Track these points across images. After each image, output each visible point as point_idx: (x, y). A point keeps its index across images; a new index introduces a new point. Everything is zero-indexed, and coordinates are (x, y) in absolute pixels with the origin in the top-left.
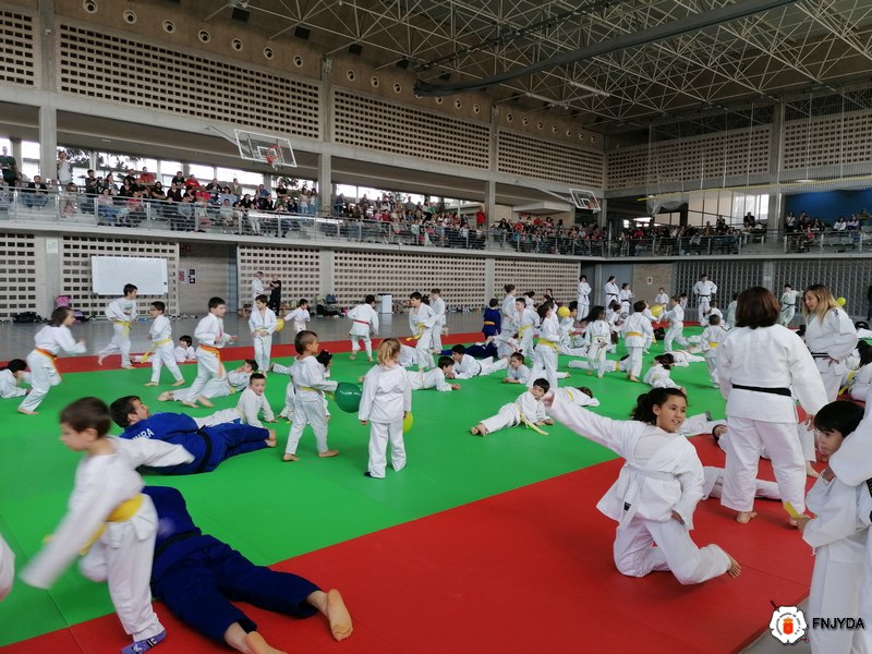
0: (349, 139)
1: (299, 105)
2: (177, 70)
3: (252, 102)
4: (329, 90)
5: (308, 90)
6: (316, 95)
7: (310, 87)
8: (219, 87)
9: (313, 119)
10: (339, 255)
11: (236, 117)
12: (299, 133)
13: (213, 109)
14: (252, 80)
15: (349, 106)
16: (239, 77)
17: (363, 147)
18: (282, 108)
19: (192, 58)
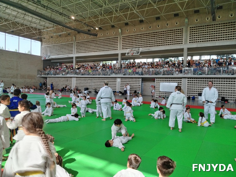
0: (195, 41)
1: (176, 36)
2: (143, 38)
3: (162, 39)
4: (187, 28)
5: (179, 30)
6: (182, 31)
7: (180, 29)
8: (153, 38)
9: (181, 38)
10: (189, 80)
11: (157, 45)
12: (176, 44)
13: (151, 44)
14: (162, 34)
15: (195, 30)
16: (158, 34)
17: (202, 42)
18: (171, 38)
19: (147, 34)
